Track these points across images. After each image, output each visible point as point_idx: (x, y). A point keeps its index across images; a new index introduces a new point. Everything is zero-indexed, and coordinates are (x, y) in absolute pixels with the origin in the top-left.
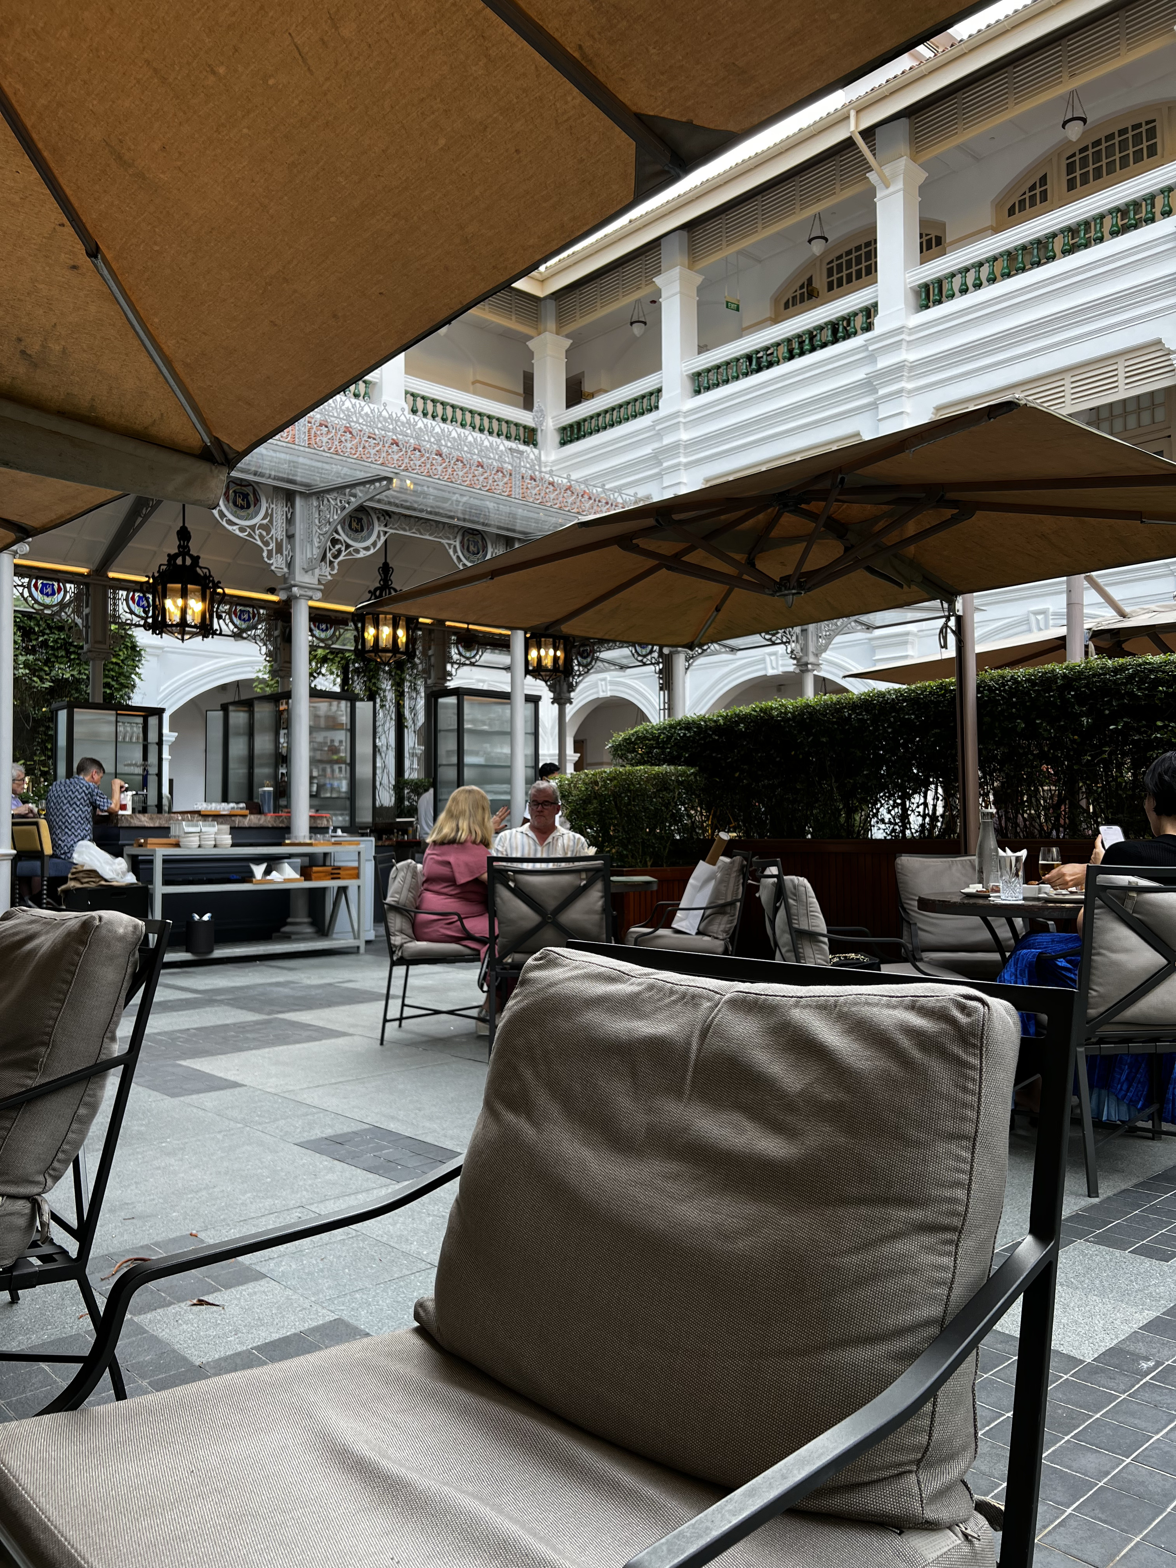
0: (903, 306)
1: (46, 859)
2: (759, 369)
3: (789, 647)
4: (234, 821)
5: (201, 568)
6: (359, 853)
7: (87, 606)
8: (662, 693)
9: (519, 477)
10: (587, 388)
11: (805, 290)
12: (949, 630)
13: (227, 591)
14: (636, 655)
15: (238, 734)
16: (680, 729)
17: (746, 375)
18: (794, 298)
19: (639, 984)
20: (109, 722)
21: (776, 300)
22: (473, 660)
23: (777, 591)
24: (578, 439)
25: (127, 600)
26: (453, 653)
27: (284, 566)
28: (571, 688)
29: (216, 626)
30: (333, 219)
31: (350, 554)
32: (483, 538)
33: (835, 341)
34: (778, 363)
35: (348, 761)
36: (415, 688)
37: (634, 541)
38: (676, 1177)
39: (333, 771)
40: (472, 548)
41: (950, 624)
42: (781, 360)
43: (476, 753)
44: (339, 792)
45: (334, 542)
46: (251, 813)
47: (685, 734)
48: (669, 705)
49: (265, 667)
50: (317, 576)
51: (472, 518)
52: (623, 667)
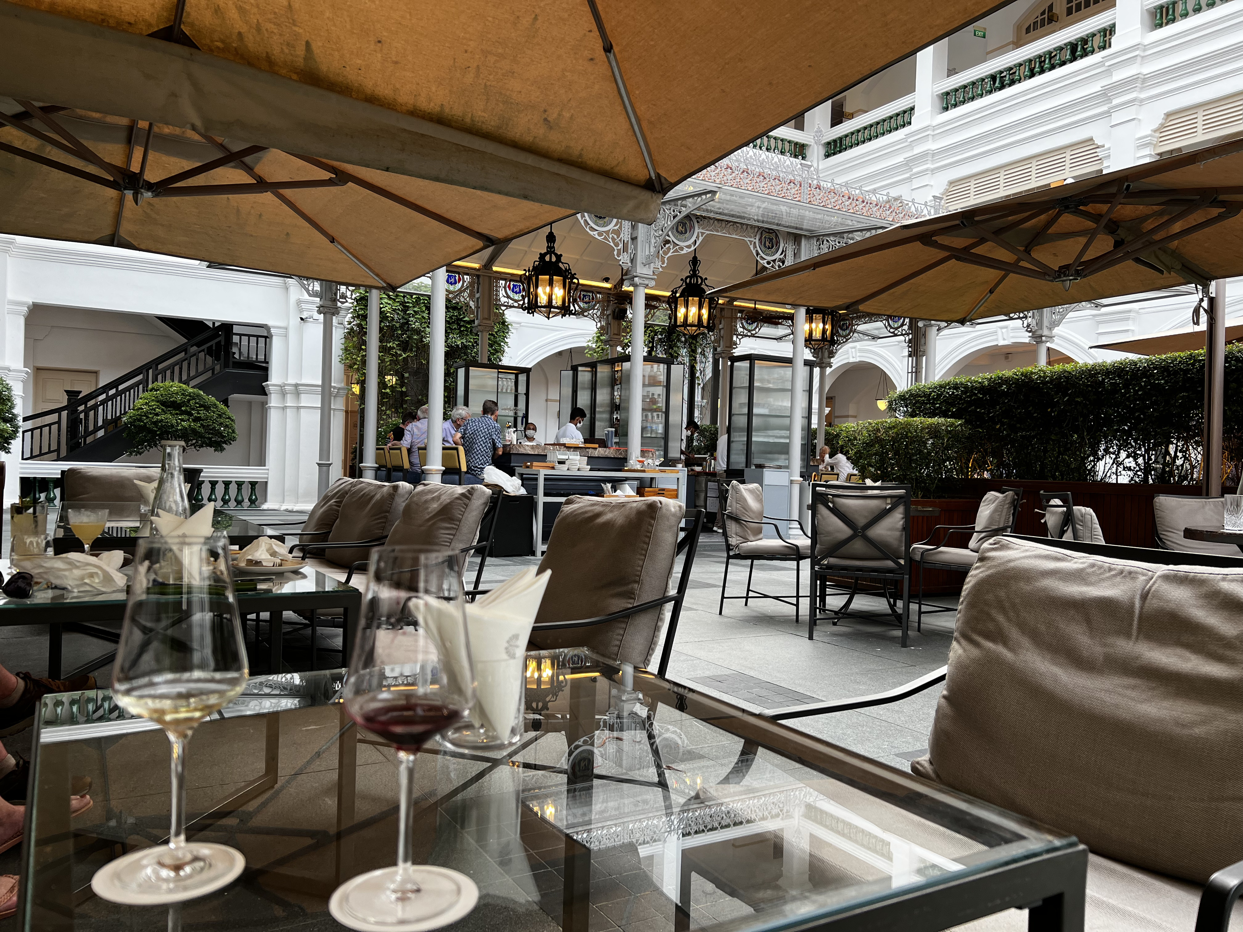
0: (1140, 26)
1: (463, 474)
2: (1002, 87)
3: (1026, 322)
4: (588, 452)
5: (562, 263)
6: (678, 479)
7: (478, 292)
8: (910, 359)
9: (807, 186)
10: (848, 109)
11: (1046, 16)
12: (1201, 310)
13: (581, 281)
14: (889, 328)
15: (583, 388)
16: (949, 389)
17: (990, 92)
18: (1035, 23)
19: (1082, 563)
20: (493, 378)
21: (1018, 27)
22: (754, 332)
23: (1057, 278)
24: (840, 152)
25: (505, 287)
26: (738, 326)
27: (628, 262)
28: (832, 354)
29: (572, 308)
30: (787, 16)
31: (676, 251)
32: (777, 236)
33: (1074, 59)
34: (1020, 81)
35: (664, 410)
36: (704, 354)
37: (933, 238)
38: (1134, 688)
39: (653, 417)
40: (767, 244)
41: (1203, 304)
42: (1023, 78)
43: (763, 406)
44: (657, 433)
45: (668, 242)
46: (599, 447)
47: (953, 393)
48: (916, 369)
49: (593, 338)
50: (652, 269)
51: (769, 220)
52: (875, 338)
